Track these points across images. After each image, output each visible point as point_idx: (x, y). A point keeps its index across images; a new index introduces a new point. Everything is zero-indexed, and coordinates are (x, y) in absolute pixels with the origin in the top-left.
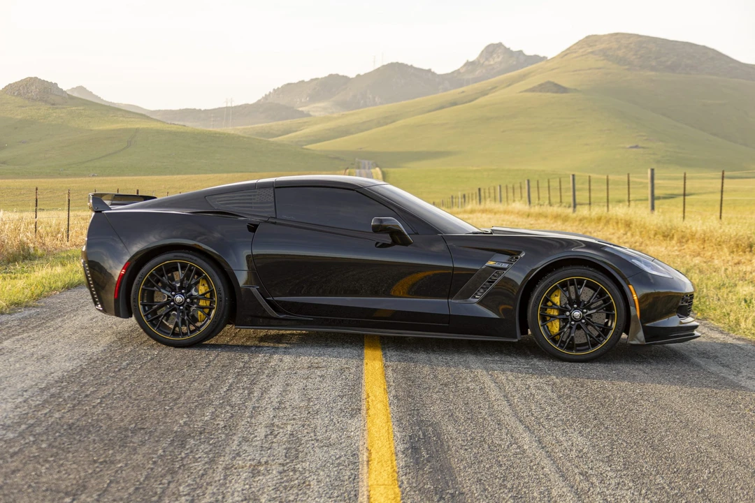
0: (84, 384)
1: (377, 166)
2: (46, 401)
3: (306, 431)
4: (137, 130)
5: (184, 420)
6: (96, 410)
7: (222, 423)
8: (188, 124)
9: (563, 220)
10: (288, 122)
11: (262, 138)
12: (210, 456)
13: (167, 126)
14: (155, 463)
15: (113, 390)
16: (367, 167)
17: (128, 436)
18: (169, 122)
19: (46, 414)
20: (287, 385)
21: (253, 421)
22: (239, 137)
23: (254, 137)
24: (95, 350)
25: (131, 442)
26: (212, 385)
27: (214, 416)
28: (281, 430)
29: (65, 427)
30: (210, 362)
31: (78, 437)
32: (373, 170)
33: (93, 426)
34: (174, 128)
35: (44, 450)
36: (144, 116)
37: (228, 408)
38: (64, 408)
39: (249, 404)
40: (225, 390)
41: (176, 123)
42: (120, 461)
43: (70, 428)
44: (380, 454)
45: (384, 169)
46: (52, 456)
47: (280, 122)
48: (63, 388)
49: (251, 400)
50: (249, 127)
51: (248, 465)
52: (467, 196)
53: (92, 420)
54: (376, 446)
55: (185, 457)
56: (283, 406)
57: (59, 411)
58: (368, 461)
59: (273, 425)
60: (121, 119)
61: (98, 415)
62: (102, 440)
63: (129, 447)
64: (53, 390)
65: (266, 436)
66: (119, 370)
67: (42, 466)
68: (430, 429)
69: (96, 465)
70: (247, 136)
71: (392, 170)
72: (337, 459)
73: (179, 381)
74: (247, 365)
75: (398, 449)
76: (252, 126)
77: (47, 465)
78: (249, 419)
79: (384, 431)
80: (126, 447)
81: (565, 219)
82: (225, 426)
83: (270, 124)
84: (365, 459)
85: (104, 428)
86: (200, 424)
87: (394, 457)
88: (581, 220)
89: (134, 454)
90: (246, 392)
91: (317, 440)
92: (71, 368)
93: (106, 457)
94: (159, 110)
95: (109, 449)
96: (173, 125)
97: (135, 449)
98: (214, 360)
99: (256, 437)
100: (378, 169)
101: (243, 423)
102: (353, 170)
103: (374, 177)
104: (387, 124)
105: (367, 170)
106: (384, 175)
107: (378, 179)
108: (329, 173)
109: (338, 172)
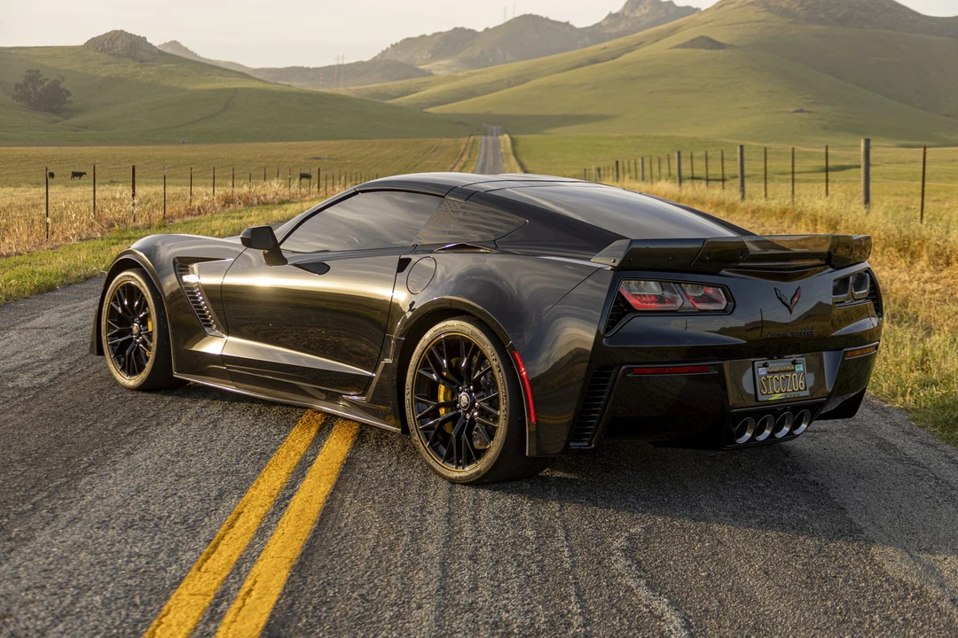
1: (506, 133)
4: (236, 90)
8: (294, 84)
10: (406, 82)
11: (377, 100)
13: (270, 85)
16: (495, 134)
18: (272, 81)
22: (351, 98)
23: (367, 99)
32: (500, 137)
34: (277, 88)
36: (242, 74)
41: (280, 82)
45: (514, 136)
47: (398, 82)
50: (363, 87)
60: (218, 78)
70: (360, 98)
71: (522, 137)
76: (367, 86)
83: (388, 84)
94: (263, 69)
96: (276, 85)
100: (506, 136)
102: (478, 138)
103: (502, 146)
104: (518, 84)
105: (494, 137)
106: (514, 143)
107: (505, 147)
108: (451, 140)
109: (461, 139)
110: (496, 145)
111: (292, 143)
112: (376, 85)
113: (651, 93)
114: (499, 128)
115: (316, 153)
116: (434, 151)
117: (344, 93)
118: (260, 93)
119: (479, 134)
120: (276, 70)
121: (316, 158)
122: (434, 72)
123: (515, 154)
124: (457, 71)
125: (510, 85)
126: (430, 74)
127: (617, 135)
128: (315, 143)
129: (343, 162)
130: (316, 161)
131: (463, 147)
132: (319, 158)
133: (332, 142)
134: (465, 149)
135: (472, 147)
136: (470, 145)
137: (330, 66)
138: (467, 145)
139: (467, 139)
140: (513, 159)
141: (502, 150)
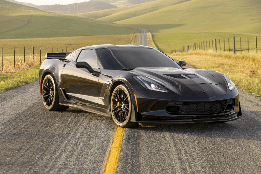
0: (18, 122)
1: (150, 32)
2: (5, 127)
3: (94, 134)
4: (32, 16)
5: (53, 132)
6: (23, 129)
7: (66, 132)
8: (57, 12)
9: (229, 58)
10: (106, 10)
11: (93, 19)
12: (61, 141)
13: (46, 13)
14: (43, 143)
15: (28, 124)
16: (145, 32)
17: (34, 136)
18: (47, 11)
19: (6, 131)
20: (90, 122)
21: (76, 132)
22: (82, 18)
23: (88, 18)
24: (20, 112)
25: (35, 138)
26: (63, 122)
27: (63, 131)
28: (86, 134)
29: (13, 134)
30: (63, 115)
31: (17, 137)
32: (147, 34)
33: (22, 134)
34: (49, 15)
35: (7, 140)
37: (68, 128)
38: (12, 129)
39: (76, 128)
40: (68, 123)
41: (51, 12)
42: (32, 142)
43: (15, 134)
44: (117, 140)
45: (153, 33)
46: (10, 141)
47: (102, 11)
48: (10, 123)
49: (77, 126)
50: (86, 13)
51: (73, 143)
52: (189, 46)
53: (22, 132)
54: (116, 138)
55: (53, 141)
56: (87, 128)
57: (10, 130)
58: (112, 142)
59: (83, 133)
60: (24, 10)
61: (24, 131)
62: (26, 137)
63: (35, 139)
64: (7, 124)
65: (80, 136)
66: (30, 118)
67: (7, 144)
68: (137, 134)
69: (24, 144)
70: (85, 18)
71: (157, 33)
72: (102, 141)
73: (51, 121)
74: (76, 116)
75: (124, 139)
76: (88, 13)
77: (9, 144)
78: (75, 131)
79: (120, 134)
80: (33, 139)
81: (229, 57)
82: (67, 133)
83: (97, 11)
84: (112, 141)
85: (26, 134)
86: (58, 133)
87: (122, 141)
88: (236, 58)
89: (36, 141)
90: (75, 124)
91: (97, 137)
92: (12, 117)
93: (27, 141)
94: (43, 6)
95: (28, 140)
96: (49, 13)
97: (37, 139)
98: (64, 114)
99: (77, 136)
100: (150, 33)
101: (73, 132)
102: (137, 34)
103: (148, 37)
104: (154, 10)
105: (144, 34)
106: (153, 36)
107: (150, 38)
108: (126, 35)
109: (130, 35)
110: (146, 37)
111: (58, 38)
112: (92, 12)
113: (212, 13)
114: (146, 30)
115: (68, 42)
116: (119, 40)
117: (78, 16)
118: (43, 17)
119: (138, 33)
120: (48, 6)
121: (69, 44)
122: (117, 6)
123: (154, 41)
124: (127, 5)
125: (151, 11)
126: (116, 7)
127: (197, 32)
128: (68, 38)
129: (81, 45)
130: (69, 45)
131: (131, 38)
132: (70, 44)
133: (75, 37)
134: (132, 39)
135: (135, 38)
136: (134, 38)
137: (72, 4)
138: (133, 37)
139: (133, 35)
140: (153, 43)
141: (148, 39)
